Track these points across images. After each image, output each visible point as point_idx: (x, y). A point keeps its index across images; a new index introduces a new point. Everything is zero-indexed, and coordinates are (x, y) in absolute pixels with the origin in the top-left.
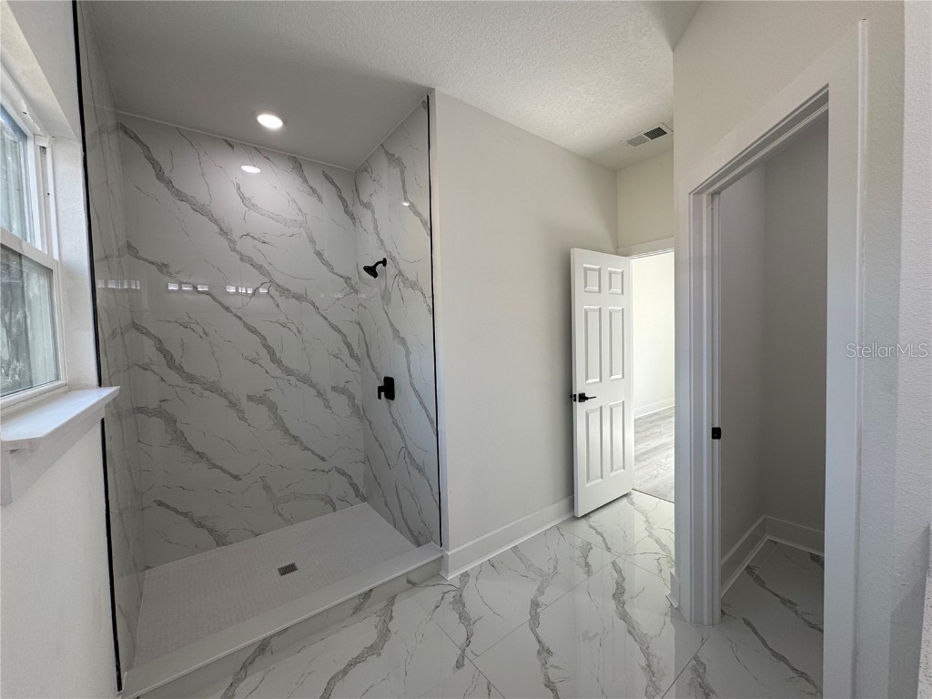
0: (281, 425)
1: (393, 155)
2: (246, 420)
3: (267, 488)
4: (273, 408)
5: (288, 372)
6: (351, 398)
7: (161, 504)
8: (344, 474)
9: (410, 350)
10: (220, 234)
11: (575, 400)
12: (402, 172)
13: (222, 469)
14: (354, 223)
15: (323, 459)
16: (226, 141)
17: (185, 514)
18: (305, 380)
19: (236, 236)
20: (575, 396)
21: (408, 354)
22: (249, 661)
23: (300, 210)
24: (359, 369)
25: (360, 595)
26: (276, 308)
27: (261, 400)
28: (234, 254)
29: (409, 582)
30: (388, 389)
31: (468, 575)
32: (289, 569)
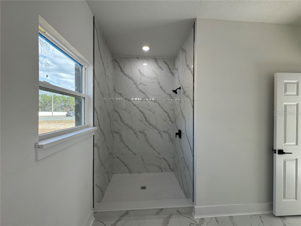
0: (147, 140)
1: (184, 49)
2: (138, 138)
3: (143, 159)
4: (145, 135)
5: (150, 124)
6: (170, 135)
7: (117, 157)
8: (166, 160)
9: (186, 121)
10: (134, 84)
11: (275, 153)
12: (186, 54)
13: (131, 151)
14: (173, 76)
15: (159, 154)
16: (137, 58)
17: (123, 162)
18: (155, 128)
19: (138, 84)
20: (275, 150)
21: (185, 122)
22: (123, 215)
23: (156, 74)
24: (172, 126)
25: (159, 209)
26: (148, 105)
27: (142, 132)
28: (137, 89)
29: (178, 211)
30: (179, 134)
31: (204, 220)
32: (143, 188)
